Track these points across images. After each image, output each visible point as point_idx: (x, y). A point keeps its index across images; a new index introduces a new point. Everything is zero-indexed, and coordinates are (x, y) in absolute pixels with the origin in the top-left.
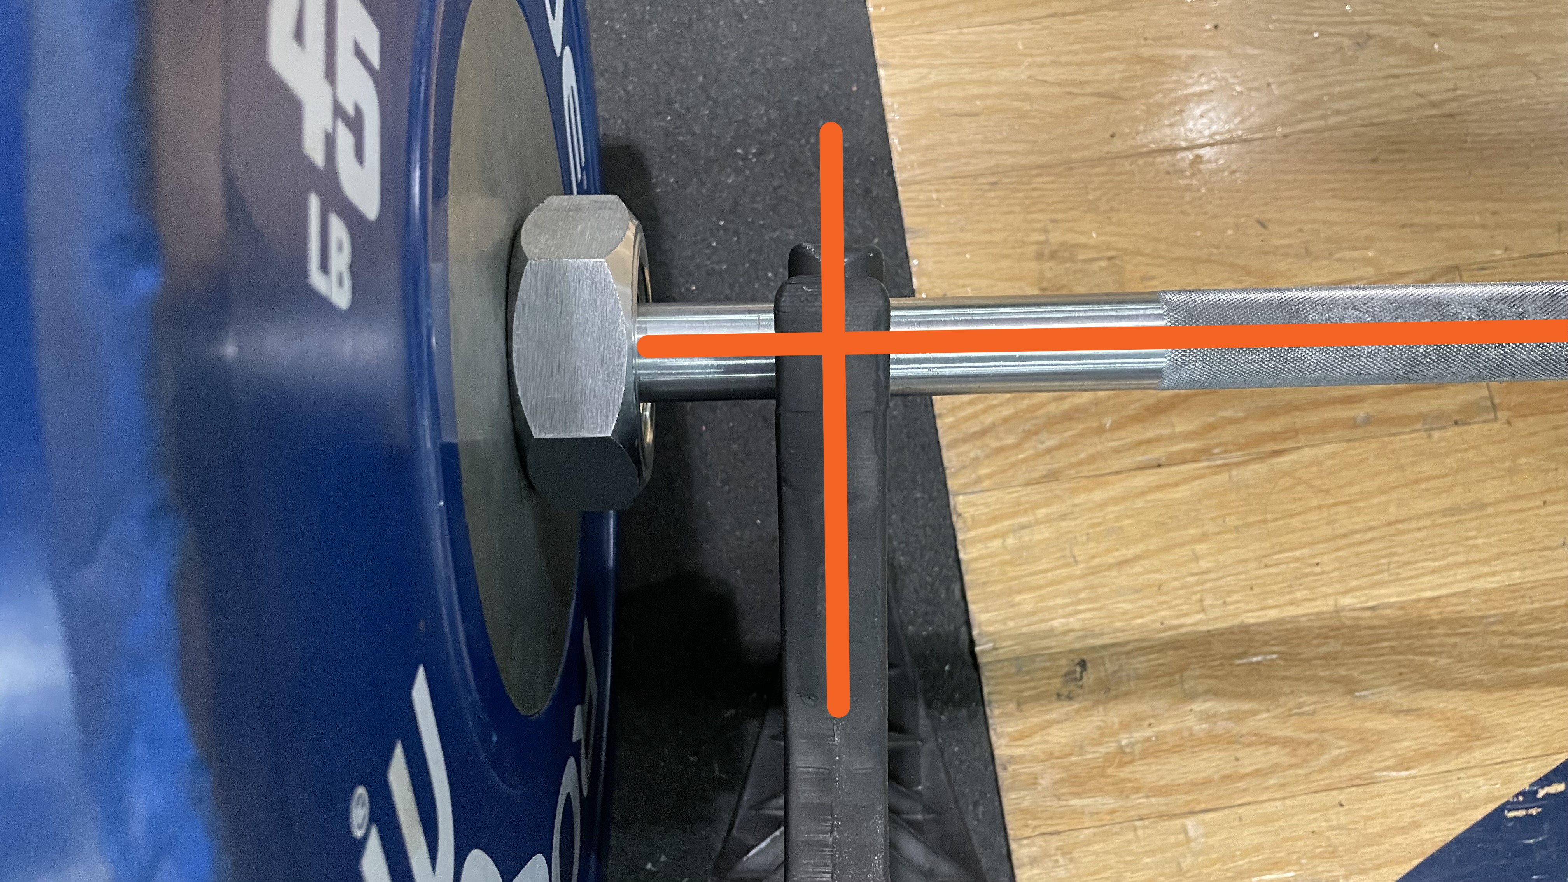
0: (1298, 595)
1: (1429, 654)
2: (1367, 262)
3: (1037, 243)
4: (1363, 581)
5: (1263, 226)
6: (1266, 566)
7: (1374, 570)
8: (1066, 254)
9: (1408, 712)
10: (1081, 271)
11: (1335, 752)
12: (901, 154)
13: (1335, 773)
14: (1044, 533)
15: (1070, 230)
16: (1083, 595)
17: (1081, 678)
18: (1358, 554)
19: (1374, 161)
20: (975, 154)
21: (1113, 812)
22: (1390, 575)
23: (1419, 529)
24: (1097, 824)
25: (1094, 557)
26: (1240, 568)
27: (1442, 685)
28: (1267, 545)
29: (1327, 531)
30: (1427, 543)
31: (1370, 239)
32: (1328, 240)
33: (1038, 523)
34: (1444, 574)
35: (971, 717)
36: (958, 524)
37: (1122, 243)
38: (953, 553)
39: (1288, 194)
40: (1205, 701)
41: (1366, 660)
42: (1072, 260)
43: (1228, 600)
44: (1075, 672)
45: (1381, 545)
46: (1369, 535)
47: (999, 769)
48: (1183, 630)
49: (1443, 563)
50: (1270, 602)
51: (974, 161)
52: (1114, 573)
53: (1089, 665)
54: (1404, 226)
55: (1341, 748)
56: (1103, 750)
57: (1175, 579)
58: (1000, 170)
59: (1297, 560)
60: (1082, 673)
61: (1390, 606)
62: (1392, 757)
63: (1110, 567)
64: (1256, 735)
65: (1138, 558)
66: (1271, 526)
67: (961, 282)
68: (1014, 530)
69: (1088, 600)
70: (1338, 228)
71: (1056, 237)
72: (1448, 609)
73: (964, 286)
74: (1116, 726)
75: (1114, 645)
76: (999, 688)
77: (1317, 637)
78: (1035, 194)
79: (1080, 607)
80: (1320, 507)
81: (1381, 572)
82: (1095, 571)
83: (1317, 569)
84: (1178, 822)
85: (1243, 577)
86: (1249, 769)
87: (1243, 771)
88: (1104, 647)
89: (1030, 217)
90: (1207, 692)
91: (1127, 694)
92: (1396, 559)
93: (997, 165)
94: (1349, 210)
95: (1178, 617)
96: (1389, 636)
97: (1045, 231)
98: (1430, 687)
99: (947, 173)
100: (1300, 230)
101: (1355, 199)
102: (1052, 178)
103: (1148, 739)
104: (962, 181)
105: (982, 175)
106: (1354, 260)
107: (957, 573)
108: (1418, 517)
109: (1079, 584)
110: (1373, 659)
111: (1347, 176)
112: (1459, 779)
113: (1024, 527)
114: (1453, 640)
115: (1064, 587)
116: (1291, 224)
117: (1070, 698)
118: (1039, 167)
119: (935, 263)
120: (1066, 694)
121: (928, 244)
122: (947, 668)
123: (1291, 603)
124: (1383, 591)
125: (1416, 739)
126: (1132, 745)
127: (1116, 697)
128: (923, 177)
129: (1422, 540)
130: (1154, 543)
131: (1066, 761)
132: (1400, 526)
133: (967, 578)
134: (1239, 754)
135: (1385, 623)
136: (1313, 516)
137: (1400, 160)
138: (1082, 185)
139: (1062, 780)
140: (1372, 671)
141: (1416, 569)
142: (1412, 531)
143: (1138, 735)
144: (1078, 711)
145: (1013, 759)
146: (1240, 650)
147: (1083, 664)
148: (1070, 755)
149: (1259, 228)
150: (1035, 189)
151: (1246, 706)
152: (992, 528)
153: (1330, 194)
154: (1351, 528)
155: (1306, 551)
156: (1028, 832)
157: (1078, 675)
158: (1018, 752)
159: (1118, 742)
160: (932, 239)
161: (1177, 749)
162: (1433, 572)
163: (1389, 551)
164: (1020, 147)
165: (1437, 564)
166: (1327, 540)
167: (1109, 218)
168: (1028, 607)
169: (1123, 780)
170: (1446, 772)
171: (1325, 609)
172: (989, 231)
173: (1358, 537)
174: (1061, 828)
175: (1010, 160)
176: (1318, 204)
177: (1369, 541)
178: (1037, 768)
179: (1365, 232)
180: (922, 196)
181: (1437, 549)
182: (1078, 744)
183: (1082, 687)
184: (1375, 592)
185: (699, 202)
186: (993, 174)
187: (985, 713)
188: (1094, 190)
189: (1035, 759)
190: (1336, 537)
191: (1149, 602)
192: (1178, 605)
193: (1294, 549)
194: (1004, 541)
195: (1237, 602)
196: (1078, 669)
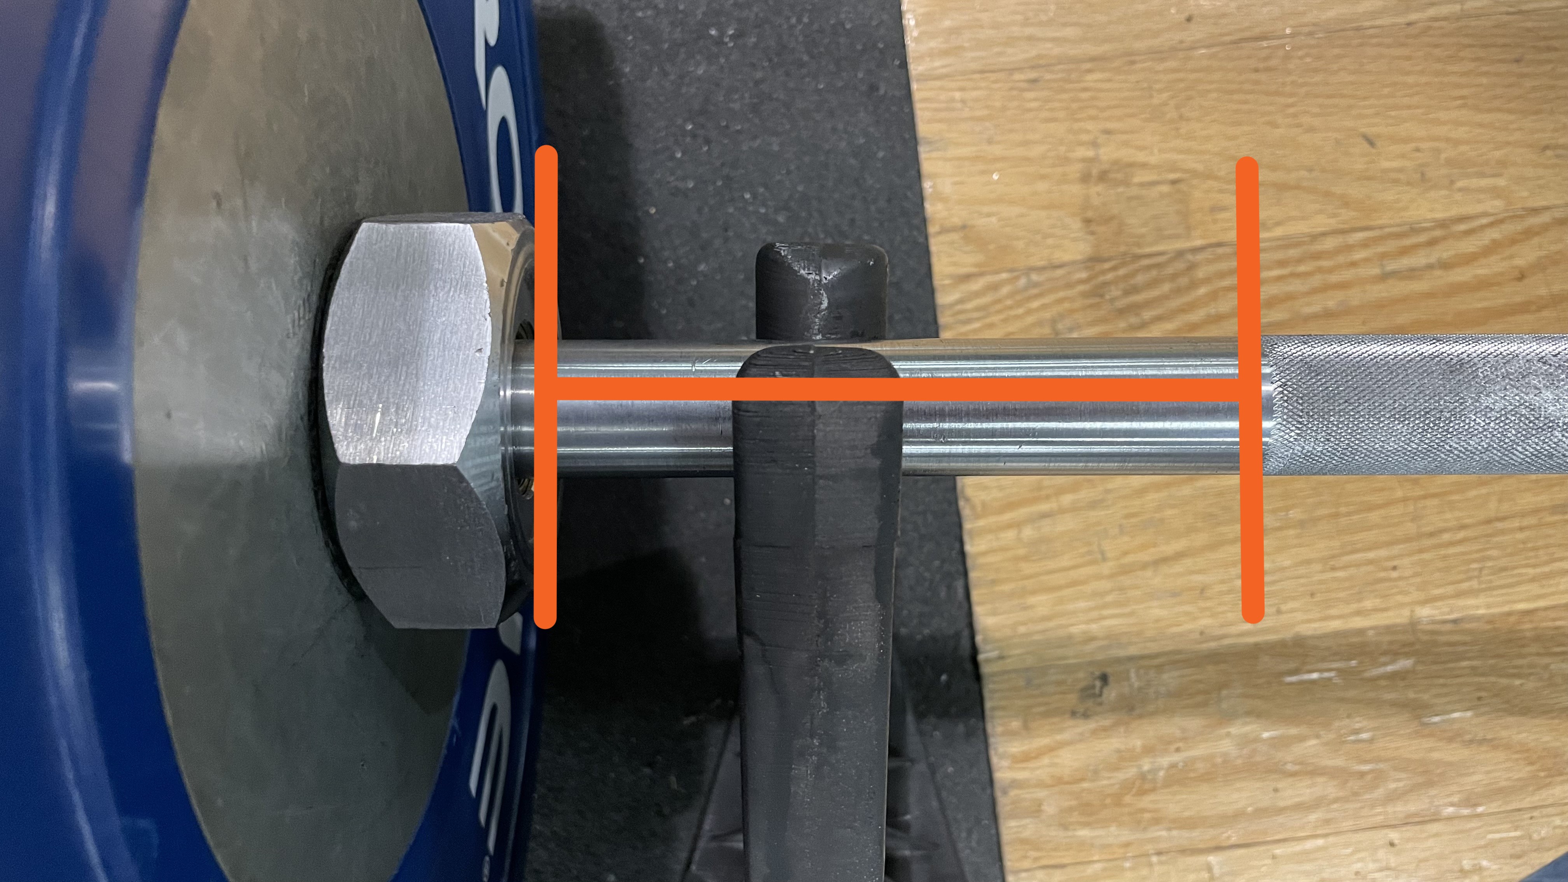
0: (1368, 604)
1: (1514, 676)
2: (1495, 192)
3: (1084, 160)
4: (1450, 589)
5: (1371, 143)
6: (1333, 569)
7: (1461, 577)
8: (1119, 176)
9: (1483, 741)
10: (1137, 198)
11: (1393, 786)
12: (916, 40)
13: (1390, 809)
14: (1067, 524)
15: (1126, 144)
16: (1109, 598)
17: (1100, 695)
18: (1445, 557)
19: (1517, 61)
20: (1011, 41)
21: (1127, 845)
22: (1480, 583)
23: (1521, 529)
24: (1111, 857)
25: (1126, 553)
26: (1302, 570)
27: (1525, 711)
28: (1336, 543)
29: (1411, 528)
30: (1530, 545)
31: (1502, 163)
32: (1449, 162)
33: (1062, 511)
34: (1544, 582)
35: (969, 734)
36: (966, 511)
37: (1191, 163)
38: (957, 545)
39: (1406, 101)
40: (1246, 724)
41: (1441, 681)
42: (1126, 183)
43: (1284, 608)
44: (1093, 687)
45: (1475, 547)
46: (1461, 535)
47: (998, 794)
48: (1226, 642)
49: (1546, 569)
50: (1333, 612)
51: (1010, 51)
52: (1149, 573)
53: (1111, 679)
54: (1546, 148)
55: (1399, 780)
56: (1121, 776)
57: (1222, 582)
58: (1041, 62)
59: (1370, 562)
60: (1102, 688)
61: (1478, 619)
62: (1459, 792)
63: (1145, 566)
64: (1301, 763)
65: (1179, 556)
66: (1343, 521)
67: (986, 209)
68: (1032, 520)
69: (1117, 604)
70: (1463, 148)
71: (1108, 153)
72: (1544, 624)
73: (989, 215)
74: (1138, 750)
75: (1142, 657)
76: (1003, 703)
77: (1385, 653)
78: (1085, 95)
79: (1106, 612)
80: (1405, 500)
81: (1469, 579)
82: (1126, 570)
83: (1395, 574)
84: (1201, 859)
85: (1302, 581)
86: (1289, 803)
87: (1281, 804)
88: (1131, 659)
89: (1076, 126)
90: (1248, 713)
91: (1153, 714)
92: (1490, 564)
93: (1039, 57)
94: (1481, 125)
95: (1222, 626)
96: (1470, 655)
97: (1094, 144)
98: (1512, 714)
99: (974, 66)
100: (1418, 150)
101: (1489, 111)
102: (1107, 75)
103: (1173, 766)
104: (993, 76)
105: (1019, 69)
106: (1480, 190)
107: (961, 568)
108: (1523, 515)
109: (1105, 585)
110: (1449, 681)
111: (1484, 80)
112: (1531, 818)
113: (1044, 516)
114: (1546, 660)
115: (1088, 588)
116: (1406, 140)
117: (1086, 716)
118: (1093, 59)
119: (955, 183)
120: (1082, 710)
121: (946, 160)
122: (944, 677)
123: (1359, 613)
124: (1471, 602)
125: (1488, 772)
126: (1154, 771)
127: (1141, 716)
128: (944, 71)
129: (1524, 542)
130: (1201, 539)
131: (1076, 787)
132: (1500, 525)
133: (973, 575)
134: (1280, 785)
135: (1467, 638)
136: (1396, 511)
137: (1550, 61)
138: (1145, 85)
139: (1070, 810)
140: (1446, 695)
141: (1513, 576)
142: (1512, 531)
143: (1165, 761)
144: (1094, 732)
145: (1016, 784)
146: (1292, 665)
147: (1104, 679)
148: (1083, 780)
149: (1366, 145)
150: (1085, 90)
151: (1293, 731)
152: (1007, 517)
153: (1459, 102)
154: (1442, 525)
155: (1383, 553)
156: (1026, 864)
157: (1097, 691)
158: (1021, 775)
159: (1140, 767)
160: (952, 152)
161: (1208, 778)
162: (1533, 580)
163: (1481, 554)
164: (1069, 32)
165: (1538, 570)
166: (1408, 539)
167: (1177, 129)
168: (1042, 611)
169: (1143, 810)
170: (1519, 810)
171: (1398, 621)
172: (1026, 143)
173: (1446, 537)
174: (1065, 861)
175: (1057, 51)
176: (1443, 115)
177: (1461, 542)
178: (1041, 794)
179: (1498, 154)
180: (943, 96)
181: (1541, 552)
182: (1091, 768)
183: (1101, 704)
184: (1461, 602)
185: (662, 99)
186: (1033, 68)
187: (984, 730)
188: (1160, 91)
189: (1041, 784)
190: (1420, 536)
191: (1188, 608)
192: (1223, 613)
193: (1369, 549)
194: (1020, 532)
195: (1292, 611)
196: (1098, 684)
